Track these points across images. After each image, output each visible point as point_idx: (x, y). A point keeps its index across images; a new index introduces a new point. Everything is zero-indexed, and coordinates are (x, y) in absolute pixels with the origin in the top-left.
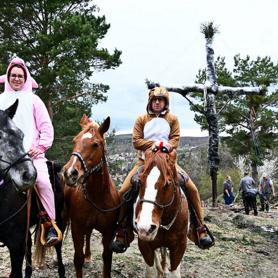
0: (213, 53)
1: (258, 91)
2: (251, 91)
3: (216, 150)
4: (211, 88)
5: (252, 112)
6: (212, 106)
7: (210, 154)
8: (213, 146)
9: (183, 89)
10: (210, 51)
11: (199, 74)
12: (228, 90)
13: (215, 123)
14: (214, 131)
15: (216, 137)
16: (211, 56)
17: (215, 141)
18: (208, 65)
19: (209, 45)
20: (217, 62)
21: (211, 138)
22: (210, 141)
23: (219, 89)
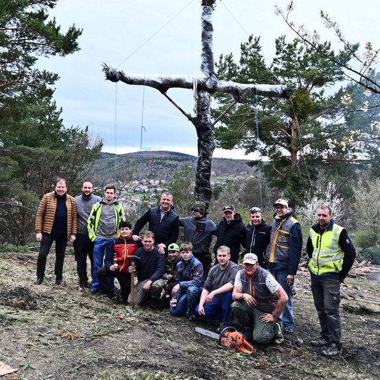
0: (211, 29)
1: (279, 91)
2: (268, 90)
3: (208, 177)
4: (204, 83)
5: (294, 125)
6: (205, 110)
7: (197, 183)
8: (203, 171)
9: (160, 82)
10: (208, 26)
11: (220, 62)
12: (232, 88)
13: (207, 137)
14: (205, 149)
15: (208, 158)
16: (209, 33)
17: (206, 163)
18: (203, 47)
19: (206, 17)
20: (247, 44)
21: (200, 159)
22: (199, 163)
23: (218, 85)
